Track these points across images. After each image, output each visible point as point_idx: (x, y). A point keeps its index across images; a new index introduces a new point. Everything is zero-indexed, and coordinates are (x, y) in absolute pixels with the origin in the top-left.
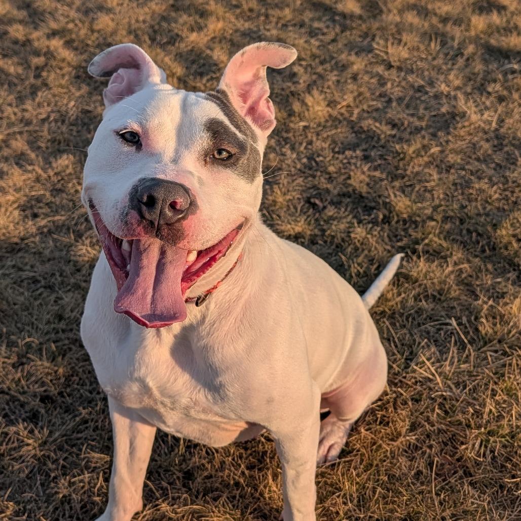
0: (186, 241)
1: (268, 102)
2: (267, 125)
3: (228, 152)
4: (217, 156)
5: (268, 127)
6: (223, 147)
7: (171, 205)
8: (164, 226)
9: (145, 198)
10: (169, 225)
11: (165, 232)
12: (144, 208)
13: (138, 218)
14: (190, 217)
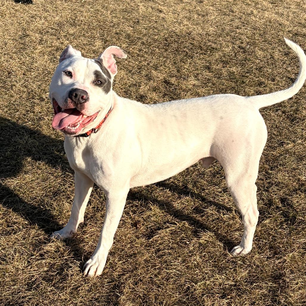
0: (85, 110)
1: (115, 65)
2: (114, 72)
3: (101, 81)
4: (97, 83)
5: (115, 73)
6: (99, 80)
7: (81, 97)
8: (79, 104)
9: (74, 95)
10: (81, 103)
11: (79, 106)
12: (73, 98)
13: (71, 101)
14: (87, 102)
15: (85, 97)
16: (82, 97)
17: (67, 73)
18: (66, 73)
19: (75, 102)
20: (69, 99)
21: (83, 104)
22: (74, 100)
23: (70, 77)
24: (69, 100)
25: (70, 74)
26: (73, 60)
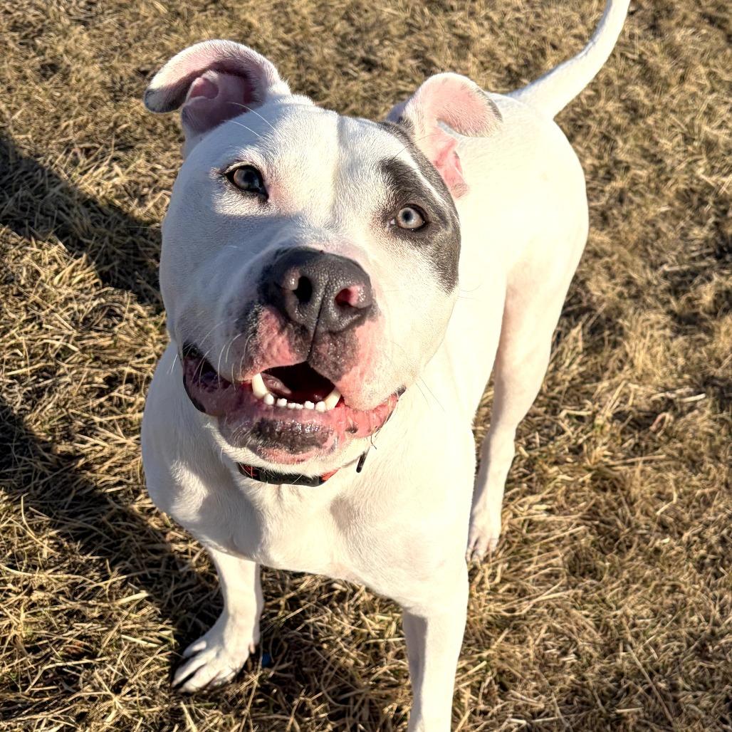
1: (457, 157)
7: (337, 298)
9: (294, 286)
10: (334, 334)
11: (326, 348)
12: (291, 302)
14: (367, 322)
17: (236, 177)
19: (303, 330)
20: (263, 310)
22: (297, 315)
23: (256, 199)
24: (266, 318)
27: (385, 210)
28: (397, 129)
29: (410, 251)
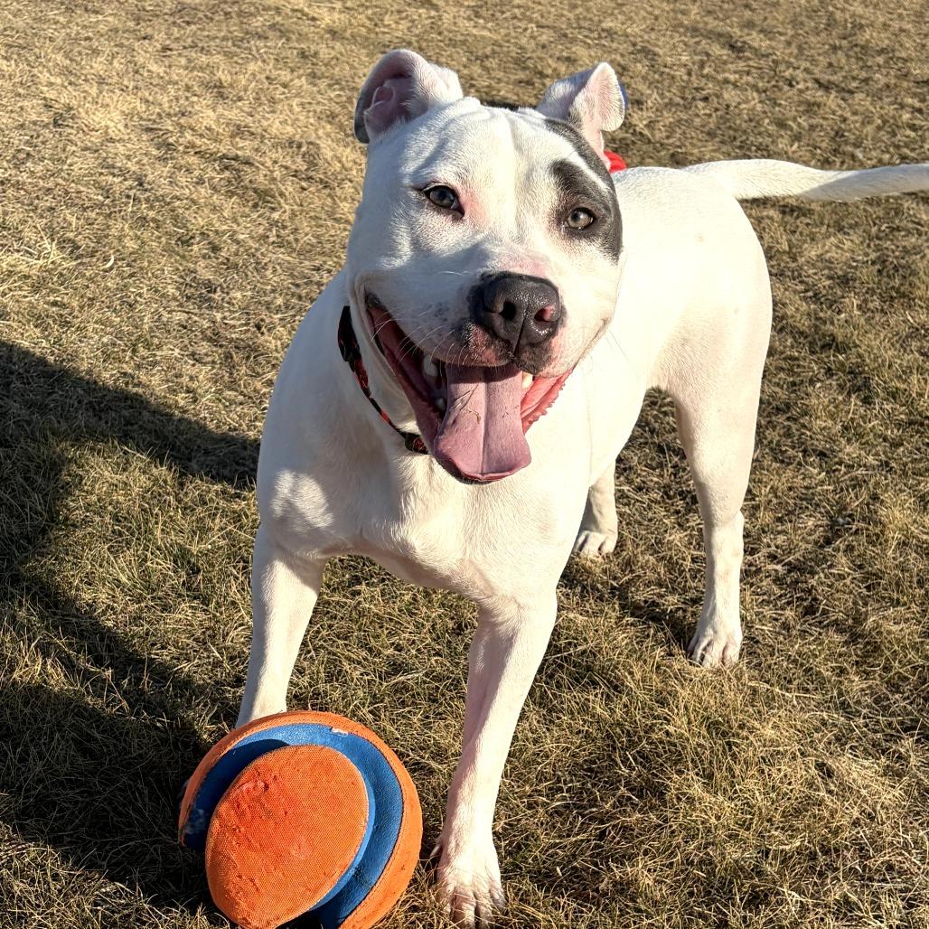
3: (590, 214)
7: (536, 315)
8: (527, 348)
9: (500, 308)
10: (533, 344)
11: (526, 356)
12: (498, 321)
13: (487, 336)
14: (560, 330)
15: (551, 310)
16: (540, 316)
17: (434, 196)
18: (427, 194)
19: (507, 343)
20: (473, 328)
21: (547, 344)
22: (502, 332)
23: (451, 216)
24: (476, 335)
25: (447, 200)
26: (447, 125)
27: (557, 211)
28: (566, 126)
29: (587, 248)
